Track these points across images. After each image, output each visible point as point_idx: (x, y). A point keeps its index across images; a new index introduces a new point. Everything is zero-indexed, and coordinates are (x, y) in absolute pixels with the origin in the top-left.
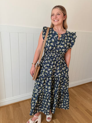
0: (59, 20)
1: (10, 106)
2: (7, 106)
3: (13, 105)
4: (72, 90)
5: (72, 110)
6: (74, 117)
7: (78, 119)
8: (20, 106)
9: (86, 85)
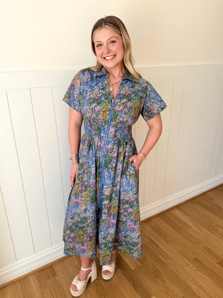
0: (115, 55)
1: (30, 278)
2: (23, 280)
3: (37, 274)
4: (177, 213)
5: (186, 268)
6: (194, 287)
7: (204, 291)
8: (56, 275)
9: (209, 194)
